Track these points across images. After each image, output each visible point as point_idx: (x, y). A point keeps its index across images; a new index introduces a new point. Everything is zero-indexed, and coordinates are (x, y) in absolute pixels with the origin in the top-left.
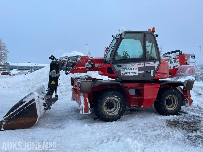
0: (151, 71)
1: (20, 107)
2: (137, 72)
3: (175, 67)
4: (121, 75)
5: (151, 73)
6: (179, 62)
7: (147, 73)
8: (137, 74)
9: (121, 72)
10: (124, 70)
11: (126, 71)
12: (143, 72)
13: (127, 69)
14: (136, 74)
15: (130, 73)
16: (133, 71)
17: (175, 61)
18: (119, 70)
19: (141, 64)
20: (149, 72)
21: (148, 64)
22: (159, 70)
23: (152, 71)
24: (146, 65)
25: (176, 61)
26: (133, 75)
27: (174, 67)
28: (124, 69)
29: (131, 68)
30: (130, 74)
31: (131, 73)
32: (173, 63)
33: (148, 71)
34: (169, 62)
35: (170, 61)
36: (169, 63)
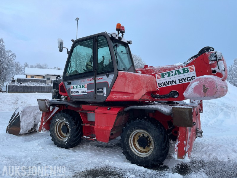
0: (102, 89)
1: (14, 117)
2: (87, 90)
3: (185, 80)
4: (71, 94)
5: (102, 92)
6: (194, 70)
7: (98, 92)
8: (87, 94)
9: (71, 91)
10: (74, 88)
11: (75, 90)
12: (93, 90)
13: (76, 86)
14: (85, 94)
15: (79, 92)
16: (83, 89)
17: (186, 69)
18: (69, 88)
19: (90, 80)
20: (101, 90)
21: (100, 79)
22: (114, 87)
23: (105, 89)
24: (98, 81)
25: (188, 69)
26: (82, 94)
27: (183, 80)
28: (74, 86)
29: (80, 86)
30: (79, 94)
31: (81, 92)
32: (181, 73)
33: (98, 89)
34: (172, 72)
35: (174, 71)
36: (172, 74)
